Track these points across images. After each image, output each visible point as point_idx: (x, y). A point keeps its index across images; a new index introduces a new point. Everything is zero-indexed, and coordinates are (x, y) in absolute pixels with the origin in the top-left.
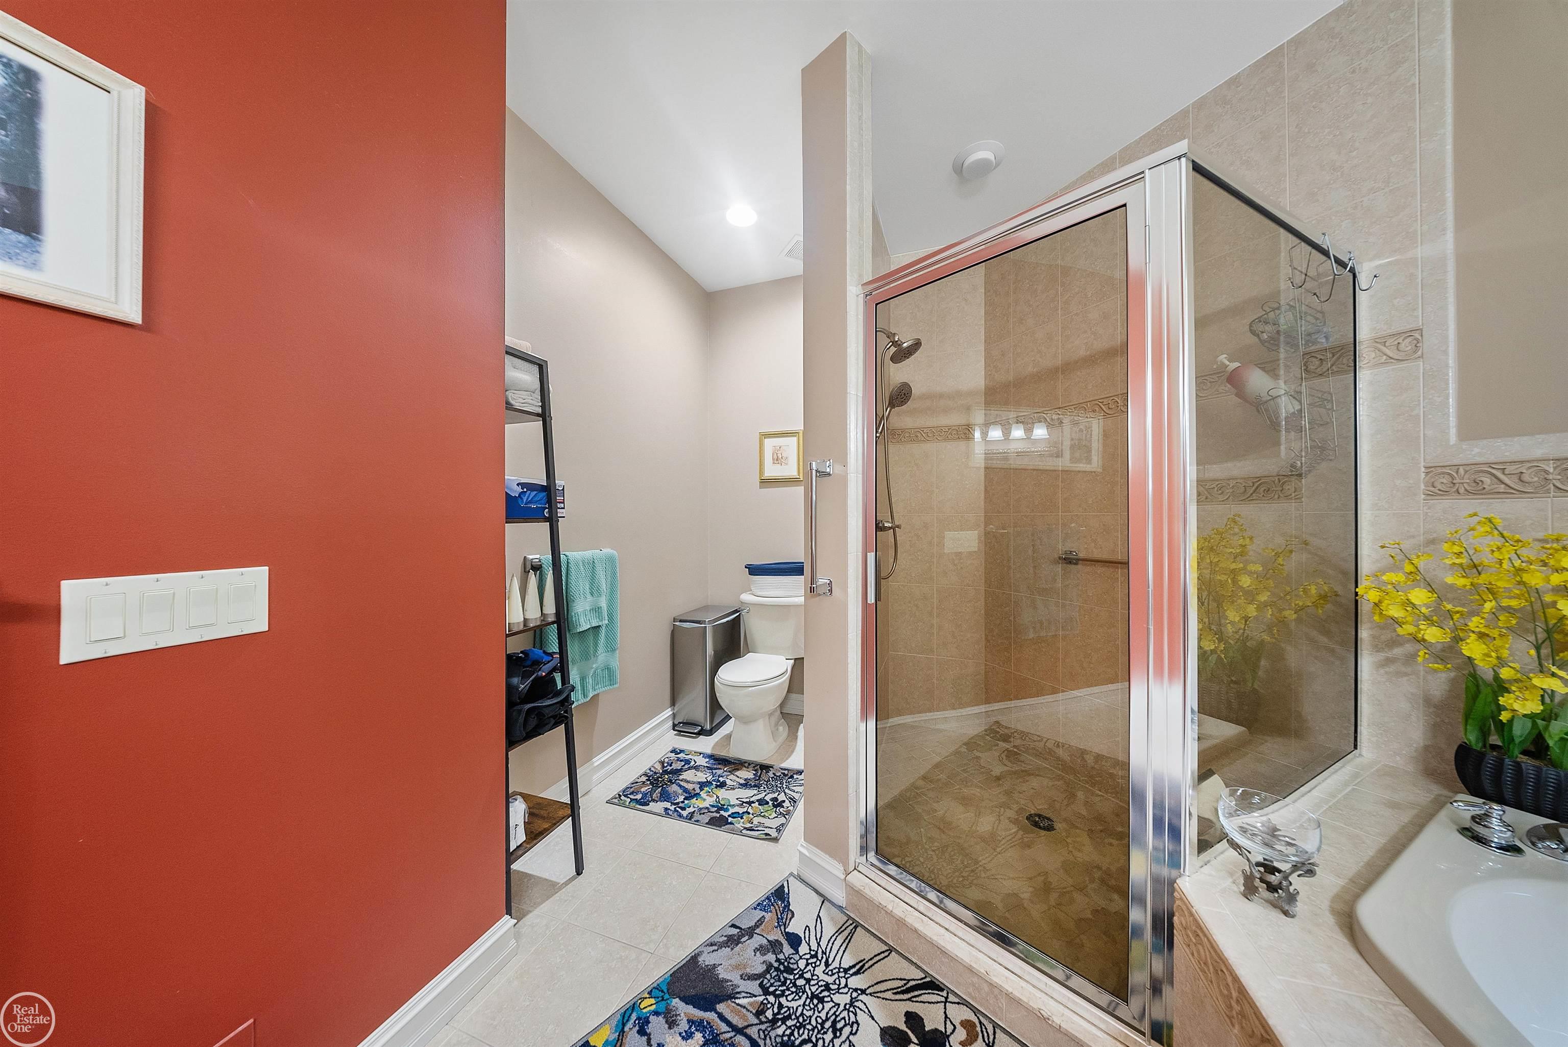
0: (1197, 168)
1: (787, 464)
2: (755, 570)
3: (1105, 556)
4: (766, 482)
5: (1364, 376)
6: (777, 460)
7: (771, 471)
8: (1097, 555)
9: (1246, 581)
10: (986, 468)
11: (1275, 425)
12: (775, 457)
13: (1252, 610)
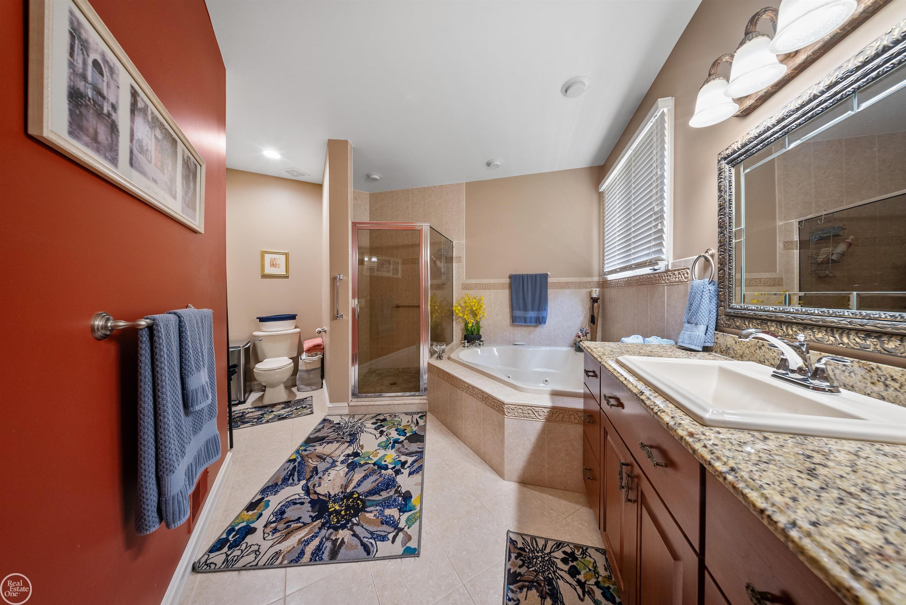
0: (430, 227)
1: (279, 267)
2: (262, 320)
3: (407, 305)
4: (264, 276)
5: (454, 264)
6: (273, 265)
7: (269, 270)
8: (405, 304)
9: (436, 308)
10: (370, 276)
11: (441, 274)
12: (272, 263)
13: (437, 315)
